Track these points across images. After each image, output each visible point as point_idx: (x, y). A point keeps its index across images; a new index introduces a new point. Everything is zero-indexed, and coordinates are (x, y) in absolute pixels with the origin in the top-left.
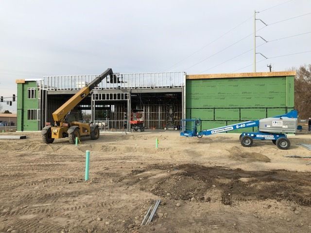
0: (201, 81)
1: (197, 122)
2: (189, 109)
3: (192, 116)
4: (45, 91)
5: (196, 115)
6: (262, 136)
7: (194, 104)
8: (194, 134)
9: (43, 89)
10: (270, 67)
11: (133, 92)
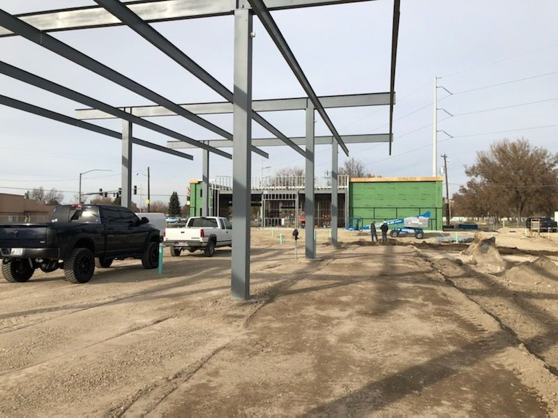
0: (363, 184)
1: (358, 220)
2: (351, 208)
3: (354, 214)
4: (217, 191)
5: (357, 213)
6: (406, 230)
7: (355, 204)
8: (357, 229)
9: (215, 189)
10: (445, 157)
11: (300, 192)
